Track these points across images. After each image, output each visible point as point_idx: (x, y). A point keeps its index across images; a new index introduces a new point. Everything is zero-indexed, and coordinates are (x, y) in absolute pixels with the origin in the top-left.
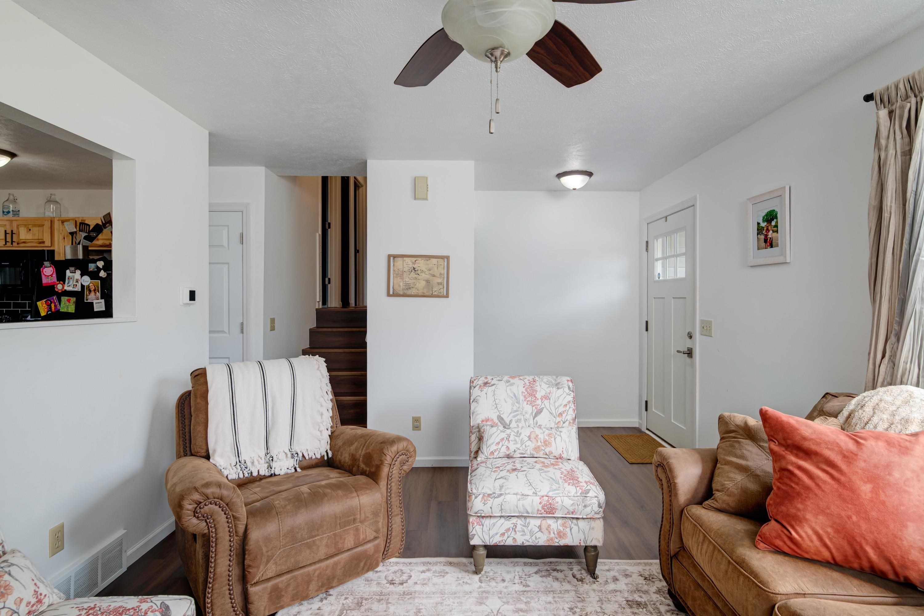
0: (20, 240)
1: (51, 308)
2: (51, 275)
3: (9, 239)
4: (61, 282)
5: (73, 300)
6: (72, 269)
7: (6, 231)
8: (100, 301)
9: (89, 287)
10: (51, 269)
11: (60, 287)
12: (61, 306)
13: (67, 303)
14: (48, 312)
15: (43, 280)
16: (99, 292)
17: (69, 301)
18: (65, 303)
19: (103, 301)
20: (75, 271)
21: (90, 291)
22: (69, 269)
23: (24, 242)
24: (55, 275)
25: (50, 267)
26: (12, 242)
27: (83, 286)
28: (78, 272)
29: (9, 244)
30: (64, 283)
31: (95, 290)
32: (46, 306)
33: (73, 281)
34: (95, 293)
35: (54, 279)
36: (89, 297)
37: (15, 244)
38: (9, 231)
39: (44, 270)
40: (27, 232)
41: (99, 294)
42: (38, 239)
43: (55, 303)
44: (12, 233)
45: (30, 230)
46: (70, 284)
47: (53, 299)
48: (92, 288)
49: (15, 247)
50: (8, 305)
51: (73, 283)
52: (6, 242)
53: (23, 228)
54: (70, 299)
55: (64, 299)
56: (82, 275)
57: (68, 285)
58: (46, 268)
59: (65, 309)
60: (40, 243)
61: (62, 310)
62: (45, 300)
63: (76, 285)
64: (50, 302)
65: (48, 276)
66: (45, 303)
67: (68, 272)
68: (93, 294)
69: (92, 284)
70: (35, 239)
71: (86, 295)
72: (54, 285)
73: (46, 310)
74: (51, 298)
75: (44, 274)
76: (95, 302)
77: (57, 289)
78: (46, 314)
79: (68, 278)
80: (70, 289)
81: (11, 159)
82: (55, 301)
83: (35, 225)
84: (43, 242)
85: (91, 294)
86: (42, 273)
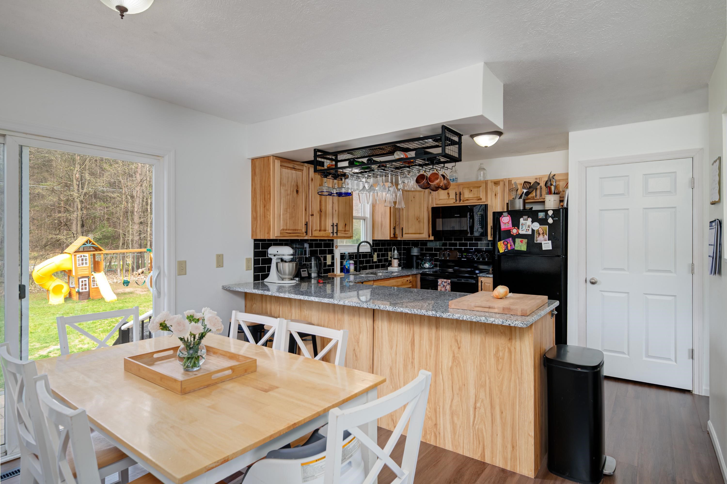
0: (465, 198)
1: (507, 247)
2: (508, 223)
3: (458, 199)
4: (516, 228)
5: (525, 241)
6: (525, 217)
7: (456, 193)
8: (548, 242)
9: (538, 231)
10: (508, 218)
11: (514, 231)
12: (515, 246)
13: (521, 244)
14: (505, 250)
15: (502, 226)
16: (546, 235)
17: (521, 242)
18: (518, 244)
19: (550, 242)
20: (527, 219)
21: (539, 234)
22: (522, 217)
23: (467, 200)
24: (510, 223)
25: (508, 216)
26: (460, 200)
27: (533, 231)
28: (530, 220)
29: (458, 202)
30: (519, 228)
31: (543, 234)
32: (504, 246)
33: (526, 226)
34: (544, 236)
35: (510, 225)
36: (538, 239)
37: (462, 201)
38: (458, 193)
39: (503, 219)
40: (470, 192)
41: (546, 237)
42: (477, 197)
43: (510, 243)
44: (460, 194)
45: (471, 191)
46: (523, 229)
47: (509, 240)
48: (541, 232)
49: (461, 204)
50: (455, 245)
51: (526, 228)
52: (456, 200)
53: (466, 190)
54: (523, 240)
55: (518, 240)
56: (533, 222)
57: (522, 229)
58: (504, 218)
59: (519, 248)
60: (478, 200)
61: (516, 249)
62: (503, 241)
63: (529, 230)
64: (506, 242)
65: (505, 223)
66: (503, 243)
67: (521, 220)
68: (541, 236)
69: (540, 229)
70: (475, 197)
71: (536, 237)
72: (510, 230)
73: (504, 248)
74: (508, 239)
75: (502, 222)
76: (543, 242)
77: (513, 232)
78: (503, 251)
79: (522, 225)
80: (524, 232)
81: (500, 137)
82: (511, 242)
83: (474, 187)
84: (481, 199)
85: (540, 237)
86: (501, 221)
